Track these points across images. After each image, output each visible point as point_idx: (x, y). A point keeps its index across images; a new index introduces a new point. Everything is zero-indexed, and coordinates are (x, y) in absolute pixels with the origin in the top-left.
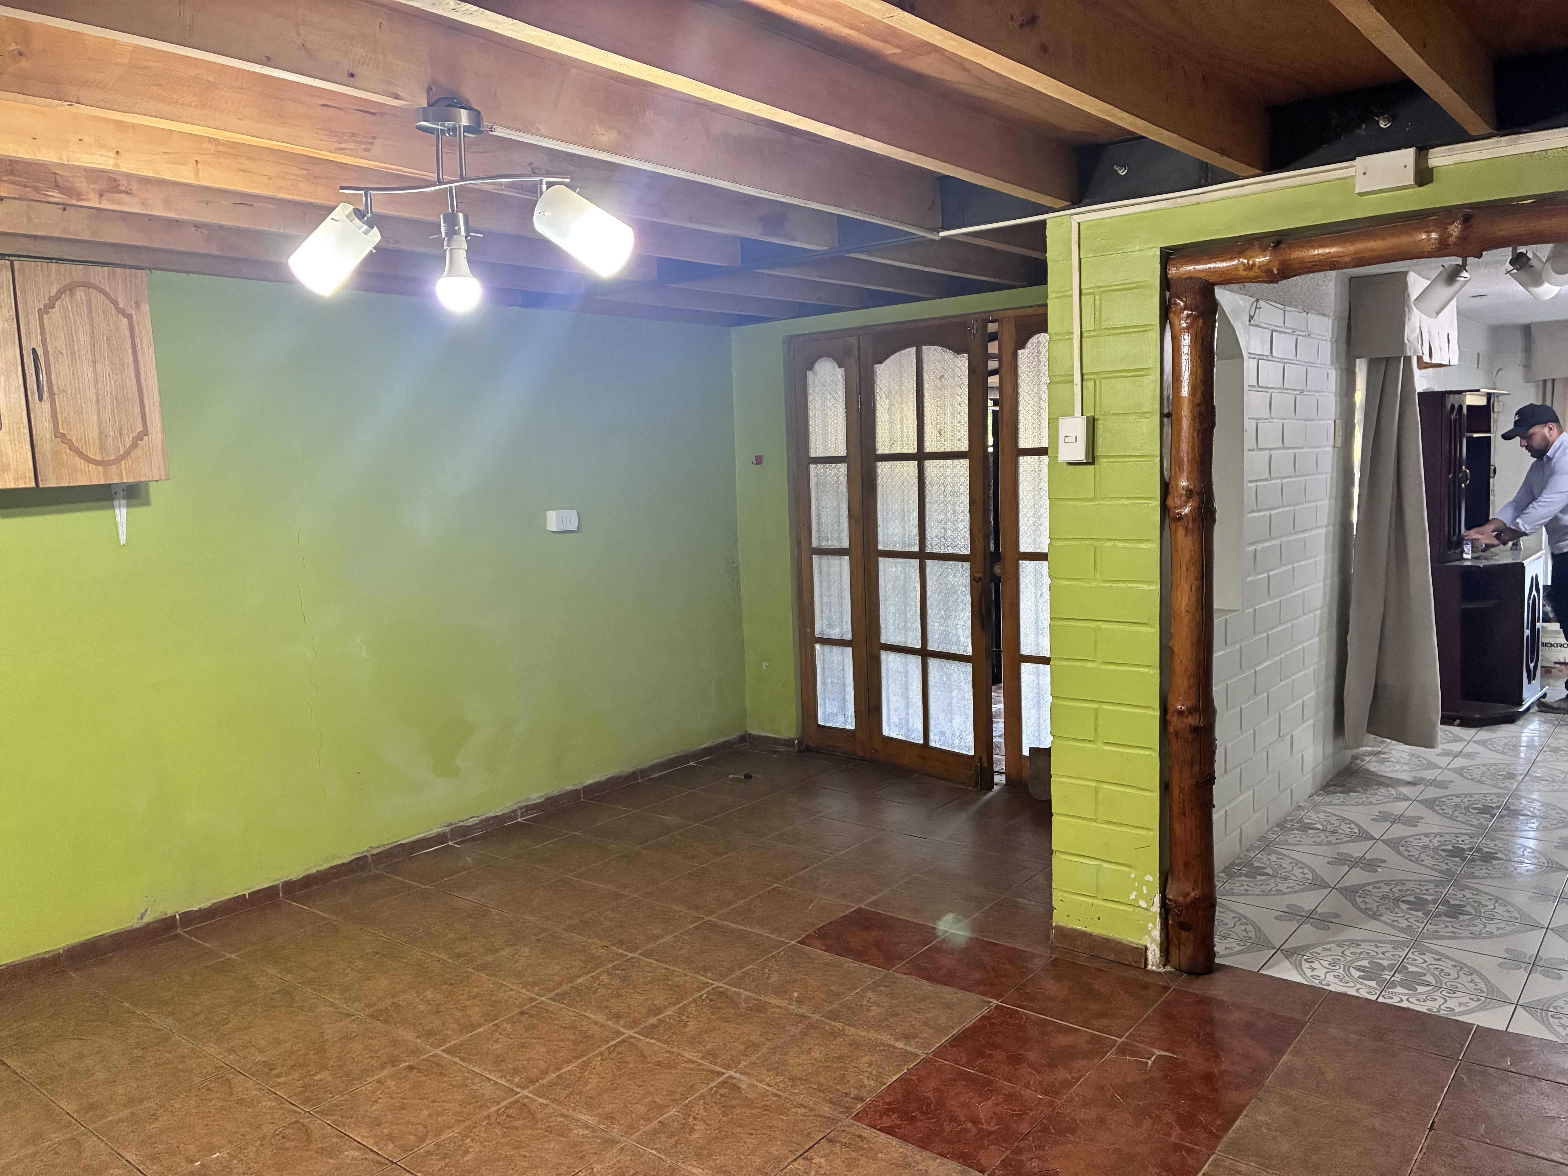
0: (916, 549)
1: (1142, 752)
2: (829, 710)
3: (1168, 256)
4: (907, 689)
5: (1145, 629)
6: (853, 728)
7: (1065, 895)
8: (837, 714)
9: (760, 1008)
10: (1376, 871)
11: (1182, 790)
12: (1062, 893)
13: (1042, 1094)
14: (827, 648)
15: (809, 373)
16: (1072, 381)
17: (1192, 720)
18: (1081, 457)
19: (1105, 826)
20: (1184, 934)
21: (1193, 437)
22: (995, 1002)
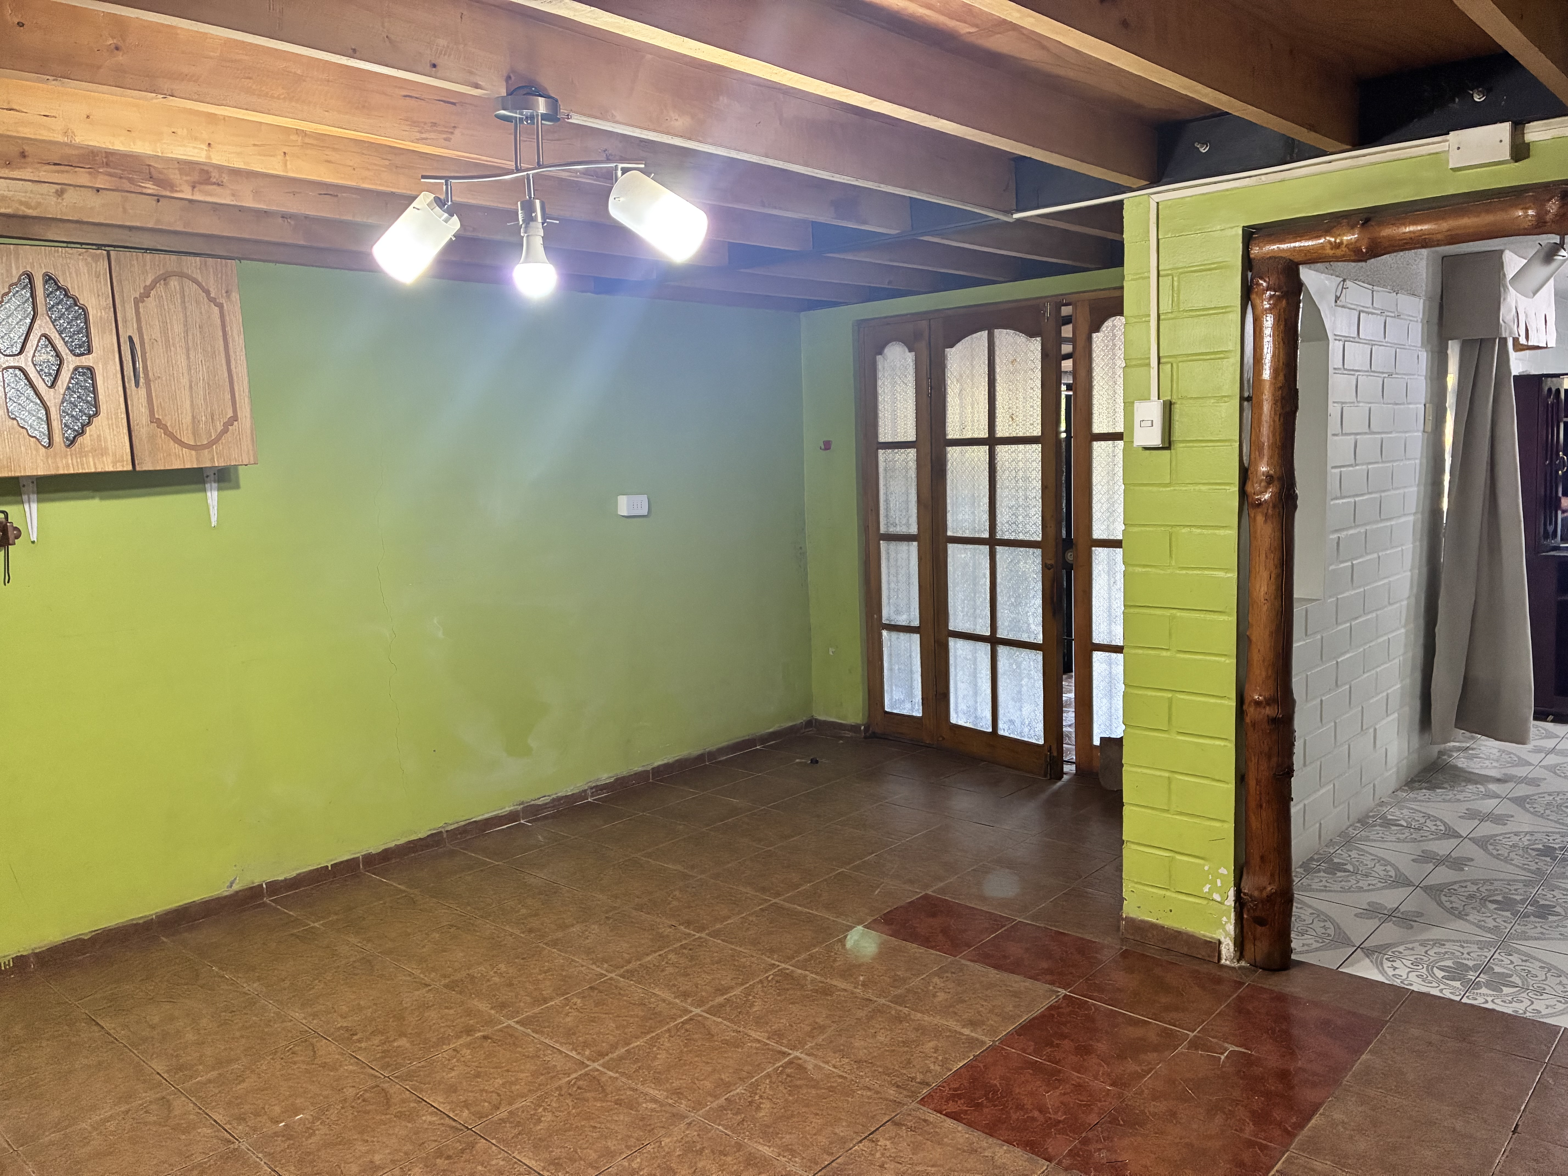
0: (986, 535)
1: (1218, 742)
2: (896, 697)
3: (1251, 235)
4: (975, 677)
5: (1222, 618)
6: (920, 715)
7: (1136, 886)
8: (904, 701)
9: (827, 991)
10: (1463, 870)
11: (1258, 782)
12: (1133, 885)
13: (1111, 1085)
14: (894, 635)
15: (879, 357)
16: (1149, 365)
17: (1269, 711)
18: (1157, 441)
19: (1177, 817)
20: (1260, 929)
21: (1274, 421)
22: (1063, 992)
